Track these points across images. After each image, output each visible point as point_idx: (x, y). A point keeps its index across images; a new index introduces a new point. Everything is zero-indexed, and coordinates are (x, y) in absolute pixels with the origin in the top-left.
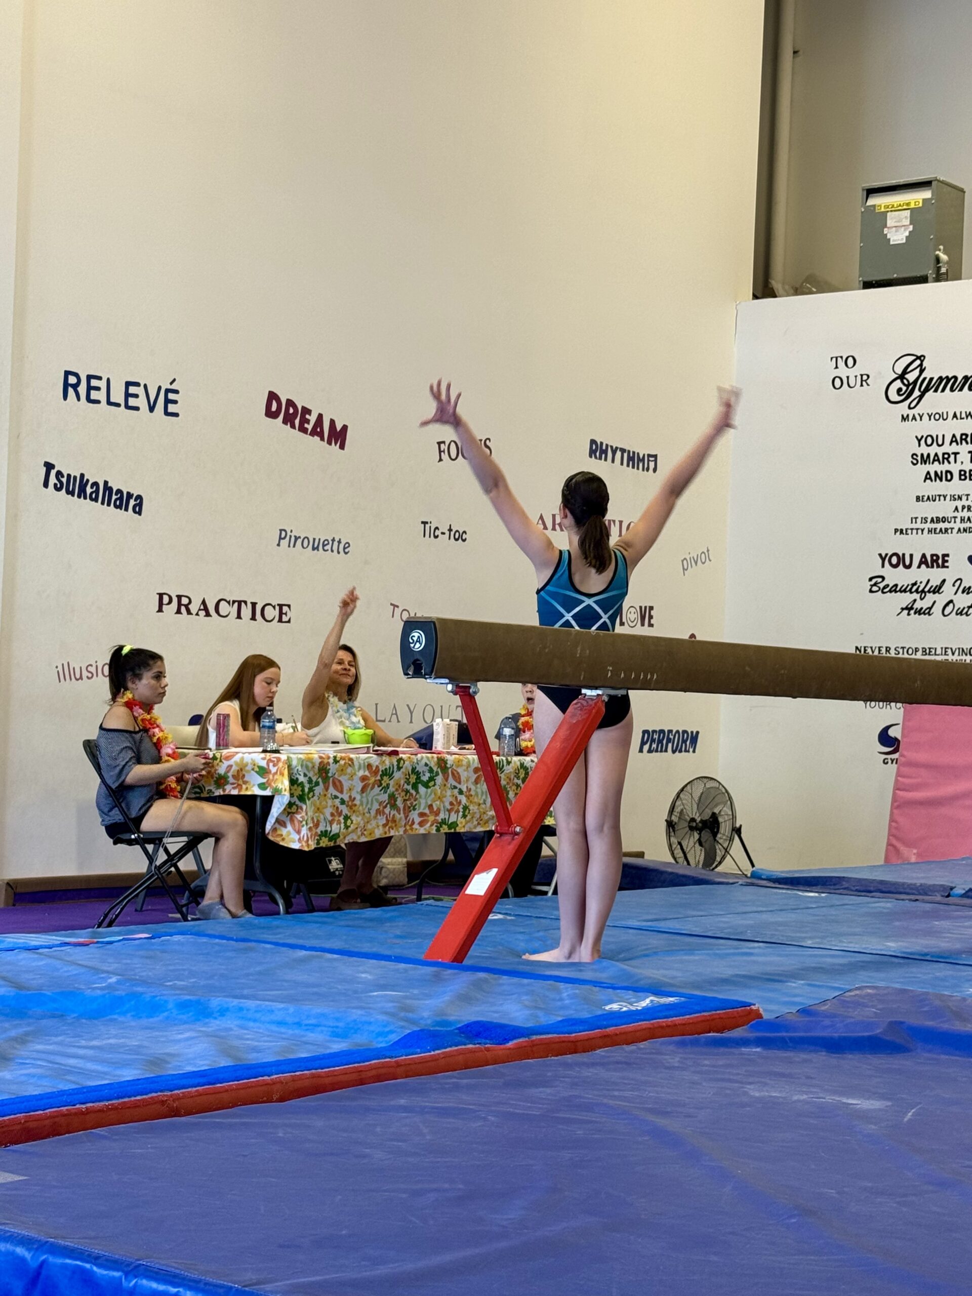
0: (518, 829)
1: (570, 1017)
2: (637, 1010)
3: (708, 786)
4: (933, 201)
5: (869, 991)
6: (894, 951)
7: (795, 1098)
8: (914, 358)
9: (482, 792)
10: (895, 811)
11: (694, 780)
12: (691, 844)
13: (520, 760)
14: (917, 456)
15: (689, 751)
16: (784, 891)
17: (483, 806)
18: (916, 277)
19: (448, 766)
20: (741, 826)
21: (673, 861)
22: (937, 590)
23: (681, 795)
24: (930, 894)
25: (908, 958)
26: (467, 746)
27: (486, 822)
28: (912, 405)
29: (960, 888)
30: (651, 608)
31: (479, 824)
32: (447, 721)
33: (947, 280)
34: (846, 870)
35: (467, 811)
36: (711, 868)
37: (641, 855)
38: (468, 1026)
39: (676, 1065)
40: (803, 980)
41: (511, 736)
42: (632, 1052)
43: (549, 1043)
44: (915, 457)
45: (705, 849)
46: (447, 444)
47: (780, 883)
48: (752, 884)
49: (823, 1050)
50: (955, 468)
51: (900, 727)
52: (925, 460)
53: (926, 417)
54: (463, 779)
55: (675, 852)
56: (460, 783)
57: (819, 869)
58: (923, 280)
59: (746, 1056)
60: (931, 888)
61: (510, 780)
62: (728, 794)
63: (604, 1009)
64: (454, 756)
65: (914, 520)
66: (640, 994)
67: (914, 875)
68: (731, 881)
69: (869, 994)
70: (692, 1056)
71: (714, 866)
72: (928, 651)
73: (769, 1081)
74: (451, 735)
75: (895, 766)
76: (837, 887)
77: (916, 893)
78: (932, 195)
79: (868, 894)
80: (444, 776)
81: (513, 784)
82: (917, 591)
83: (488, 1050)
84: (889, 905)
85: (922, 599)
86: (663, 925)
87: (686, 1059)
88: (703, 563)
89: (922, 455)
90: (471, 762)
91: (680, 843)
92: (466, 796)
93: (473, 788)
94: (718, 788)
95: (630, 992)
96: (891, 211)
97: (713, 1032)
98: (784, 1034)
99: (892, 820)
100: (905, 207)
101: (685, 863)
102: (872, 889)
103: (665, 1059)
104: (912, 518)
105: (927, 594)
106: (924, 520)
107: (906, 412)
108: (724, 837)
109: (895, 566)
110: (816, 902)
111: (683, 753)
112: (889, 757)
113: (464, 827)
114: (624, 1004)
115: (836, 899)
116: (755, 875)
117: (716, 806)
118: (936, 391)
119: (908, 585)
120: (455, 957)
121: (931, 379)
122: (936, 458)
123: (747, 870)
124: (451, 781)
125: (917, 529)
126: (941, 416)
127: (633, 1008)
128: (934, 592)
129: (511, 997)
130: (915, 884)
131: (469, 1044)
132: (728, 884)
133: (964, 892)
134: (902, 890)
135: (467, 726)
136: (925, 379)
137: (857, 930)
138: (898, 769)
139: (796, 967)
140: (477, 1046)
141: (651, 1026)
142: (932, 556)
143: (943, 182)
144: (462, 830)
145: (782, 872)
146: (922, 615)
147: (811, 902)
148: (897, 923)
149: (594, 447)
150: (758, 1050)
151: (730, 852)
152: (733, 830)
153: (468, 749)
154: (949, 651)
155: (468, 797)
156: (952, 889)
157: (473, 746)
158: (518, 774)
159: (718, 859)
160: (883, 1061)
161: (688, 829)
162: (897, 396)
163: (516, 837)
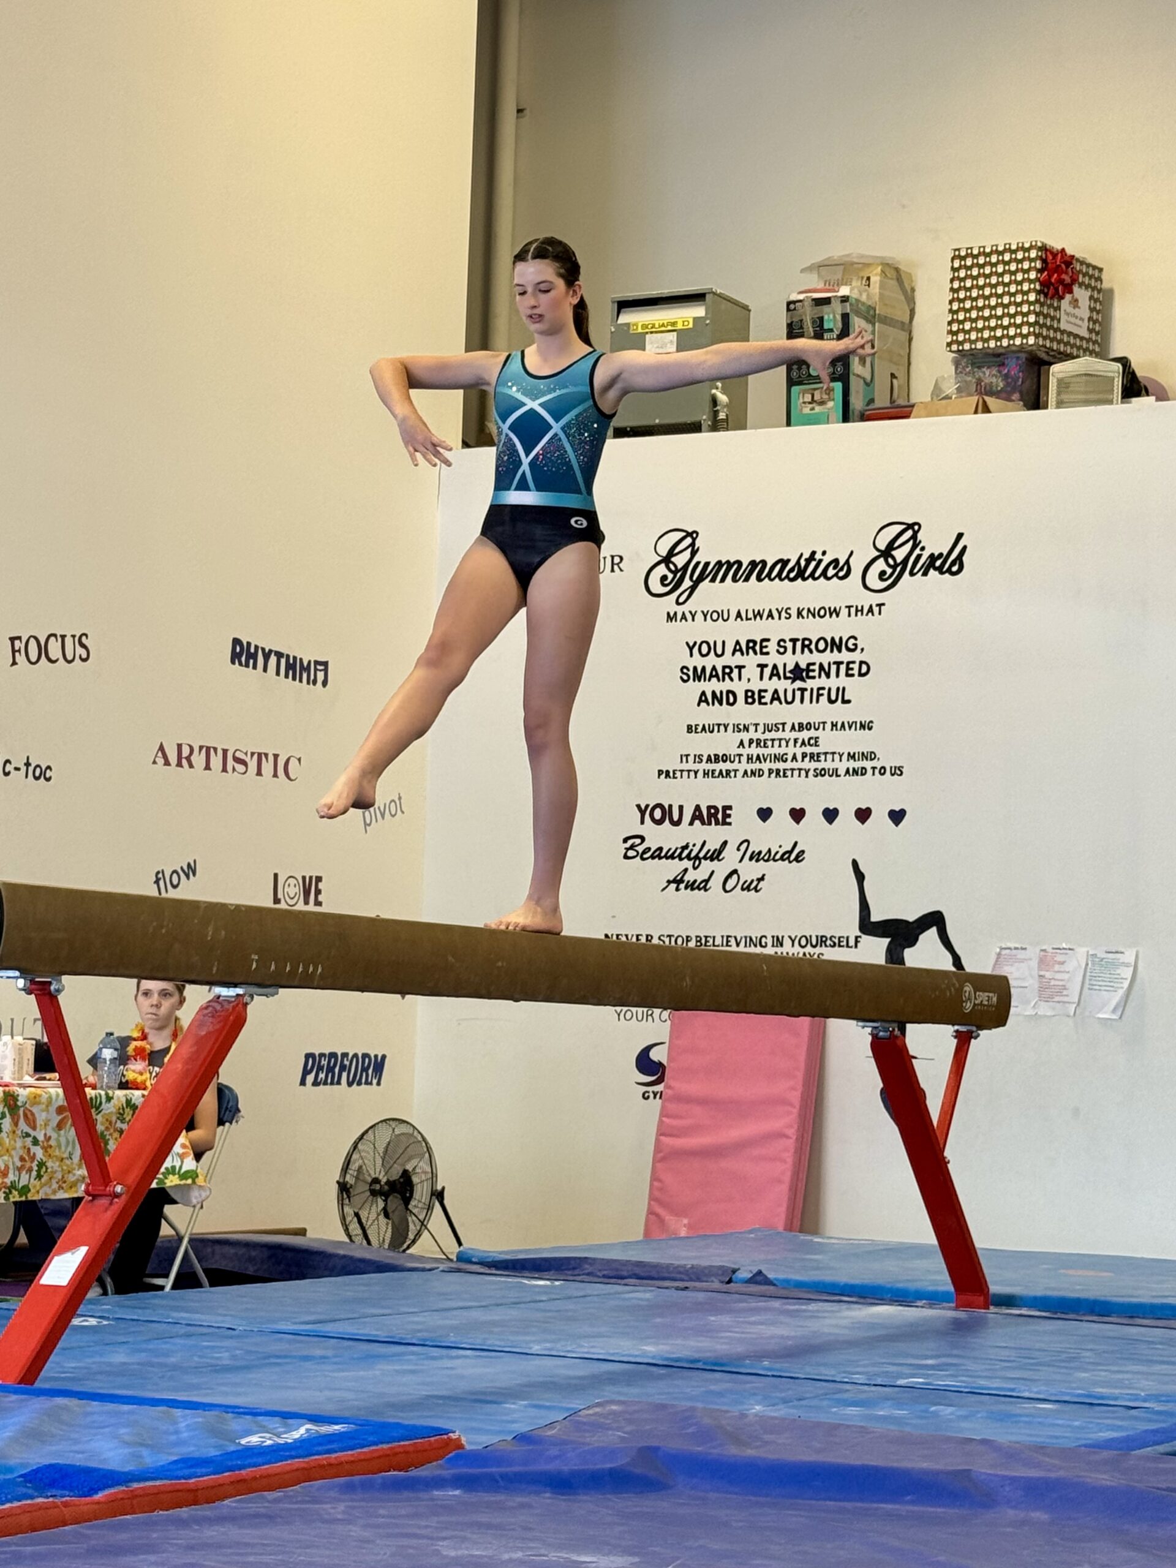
0: (119, 1189)
1: (191, 1456)
2: (286, 1443)
3: (397, 1132)
4: (708, 322)
5: (614, 1407)
6: (653, 1357)
7: (506, 1556)
8: (684, 534)
9: (68, 1142)
10: (658, 1165)
11: (378, 1123)
12: (373, 1216)
13: (126, 1096)
14: (688, 670)
15: (371, 1084)
16: (503, 1279)
17: (68, 1162)
18: (685, 424)
19: (19, 1104)
20: (443, 1188)
21: (347, 1240)
22: (716, 856)
23: (360, 1146)
24: (705, 1279)
25: (672, 1366)
26: (48, 1076)
27: (73, 1185)
28: (681, 600)
29: (746, 1271)
30: (319, 879)
31: (61, 1188)
32: (19, 1039)
33: (727, 429)
34: (590, 1248)
35: (44, 1169)
36: (401, 1249)
37: (302, 1232)
38: (36, 1471)
39: (340, 1516)
40: (524, 1400)
41: (113, 1060)
42: (276, 1501)
43: (158, 1492)
44: (685, 671)
45: (393, 1223)
46: (24, 641)
47: (497, 1268)
48: (459, 1270)
49: (548, 1489)
50: (739, 688)
51: (667, 1045)
52: (699, 675)
53: (699, 617)
54: (40, 1122)
55: (351, 1228)
56: (34, 1128)
57: (553, 1248)
58: (694, 428)
59: (439, 1502)
60: (707, 1271)
61: (110, 1123)
62: (427, 1143)
63: (239, 1443)
64: (28, 1090)
65: (684, 759)
66: (290, 1421)
67: (684, 1254)
68: (428, 1266)
69: (614, 1413)
70: (363, 1504)
71: (405, 1246)
72: (703, 941)
73: (469, 1535)
74: (25, 1062)
75: (658, 1101)
76: (576, 1272)
77: (686, 1278)
78: (706, 313)
79: (619, 1281)
80: (13, 1118)
81: (116, 1130)
82: (688, 857)
83: (66, 1505)
84: (648, 1295)
85: (695, 868)
86: (329, 1328)
87: (354, 1508)
88: (393, 816)
89: (695, 668)
90: (54, 1097)
91: (357, 1215)
92: (43, 1148)
93: (54, 1135)
94: (412, 1135)
95: (277, 1419)
96: (652, 333)
97: (394, 1470)
98: (494, 1470)
99: (655, 1177)
100: (670, 328)
101: (365, 1242)
102: (625, 1273)
103: (324, 1510)
104: (681, 756)
105: (703, 861)
106: (698, 758)
107: (673, 608)
108: (420, 1205)
109: (659, 822)
110: (546, 1293)
111: (363, 1086)
112: (650, 1089)
113: (38, 1192)
114: (268, 1435)
115: (575, 1288)
116: (462, 1258)
117: (410, 1159)
118: (713, 580)
119: (677, 849)
120: (23, 1378)
121: (707, 564)
122: (714, 673)
123: (452, 1253)
124: (23, 1126)
125: (689, 771)
126: (721, 615)
127: (281, 1441)
128: (712, 860)
129: (102, 1431)
130: (684, 1266)
131: (38, 1497)
132: (423, 1270)
133: (751, 1275)
134: (666, 1275)
135: (48, 1047)
136: (698, 563)
137: (603, 1329)
138: (663, 1108)
139: (518, 1382)
140: (51, 1499)
141: (305, 1465)
142: (709, 808)
143: (720, 296)
144: (36, 1198)
145: (501, 1253)
146: (696, 891)
147: (539, 1293)
148: (658, 1320)
149: (238, 649)
150: (457, 1492)
151: (428, 1226)
152: (432, 1194)
153: (50, 1080)
154: (733, 942)
155: (45, 1149)
156: (734, 1271)
157: (57, 1075)
158: (122, 1115)
159: (411, 1236)
160: (630, 1503)
161: (368, 1193)
162: (660, 585)
163: (116, 1200)
